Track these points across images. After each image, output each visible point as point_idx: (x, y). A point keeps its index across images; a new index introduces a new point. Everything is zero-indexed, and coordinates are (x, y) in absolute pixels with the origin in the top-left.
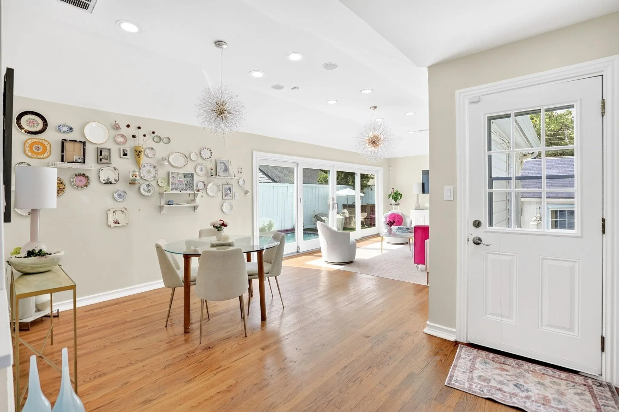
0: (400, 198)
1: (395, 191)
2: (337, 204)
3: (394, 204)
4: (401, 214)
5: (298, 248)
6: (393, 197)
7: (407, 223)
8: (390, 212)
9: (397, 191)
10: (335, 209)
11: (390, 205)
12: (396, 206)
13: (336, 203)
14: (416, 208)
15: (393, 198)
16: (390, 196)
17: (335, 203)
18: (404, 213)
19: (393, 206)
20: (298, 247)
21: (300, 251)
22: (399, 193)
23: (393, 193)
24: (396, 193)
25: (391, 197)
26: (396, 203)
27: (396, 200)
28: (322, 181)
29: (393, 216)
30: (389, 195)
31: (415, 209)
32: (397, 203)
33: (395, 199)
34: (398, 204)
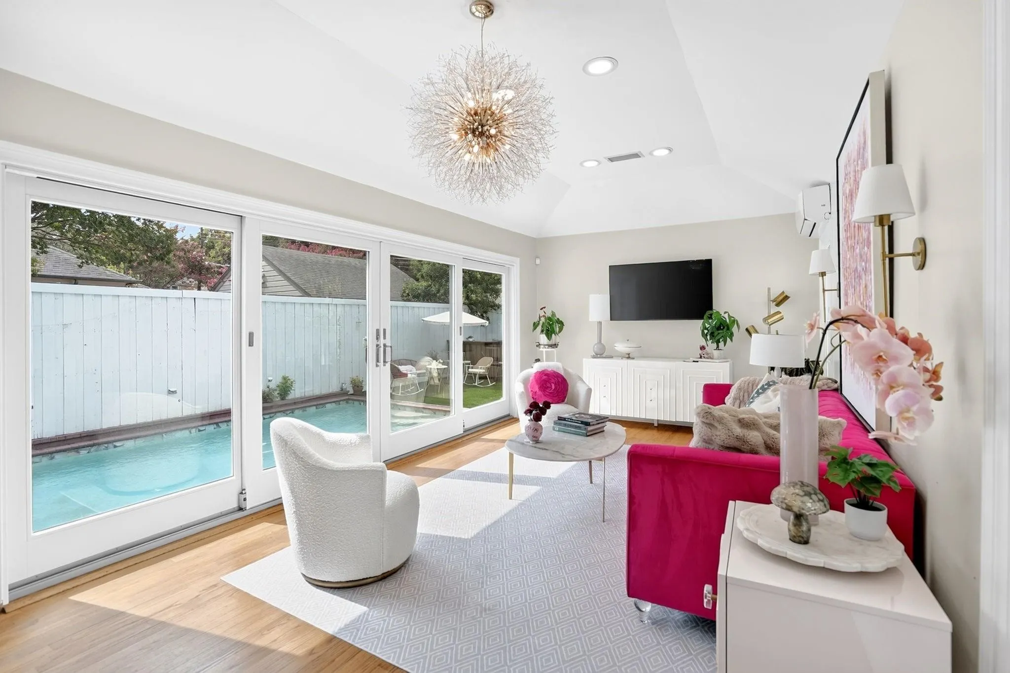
0: (560, 331)
1: (549, 314)
2: (391, 347)
3: (545, 345)
4: (562, 373)
5: (243, 496)
6: (542, 327)
7: (578, 396)
8: (537, 367)
9: (553, 314)
10: (385, 362)
11: (537, 346)
12: (550, 349)
13: (389, 344)
14: (597, 354)
15: (542, 331)
16: (535, 325)
17: (385, 345)
18: (570, 370)
19: (544, 350)
20: (241, 493)
21: (249, 505)
22: (558, 319)
23: (543, 319)
24: (549, 319)
25: (539, 328)
26: (550, 343)
27: (549, 337)
28: (408, 295)
29: (545, 377)
30: (534, 323)
31: (594, 357)
32: (552, 342)
33: (549, 332)
34: (555, 346)
